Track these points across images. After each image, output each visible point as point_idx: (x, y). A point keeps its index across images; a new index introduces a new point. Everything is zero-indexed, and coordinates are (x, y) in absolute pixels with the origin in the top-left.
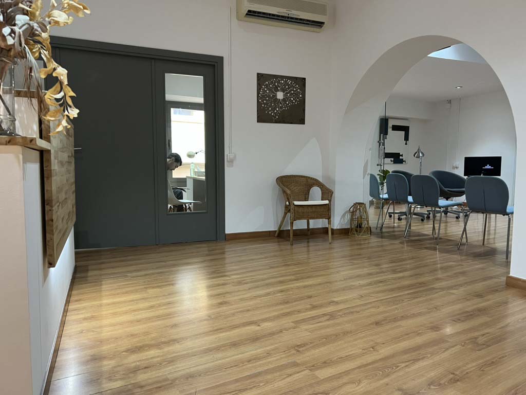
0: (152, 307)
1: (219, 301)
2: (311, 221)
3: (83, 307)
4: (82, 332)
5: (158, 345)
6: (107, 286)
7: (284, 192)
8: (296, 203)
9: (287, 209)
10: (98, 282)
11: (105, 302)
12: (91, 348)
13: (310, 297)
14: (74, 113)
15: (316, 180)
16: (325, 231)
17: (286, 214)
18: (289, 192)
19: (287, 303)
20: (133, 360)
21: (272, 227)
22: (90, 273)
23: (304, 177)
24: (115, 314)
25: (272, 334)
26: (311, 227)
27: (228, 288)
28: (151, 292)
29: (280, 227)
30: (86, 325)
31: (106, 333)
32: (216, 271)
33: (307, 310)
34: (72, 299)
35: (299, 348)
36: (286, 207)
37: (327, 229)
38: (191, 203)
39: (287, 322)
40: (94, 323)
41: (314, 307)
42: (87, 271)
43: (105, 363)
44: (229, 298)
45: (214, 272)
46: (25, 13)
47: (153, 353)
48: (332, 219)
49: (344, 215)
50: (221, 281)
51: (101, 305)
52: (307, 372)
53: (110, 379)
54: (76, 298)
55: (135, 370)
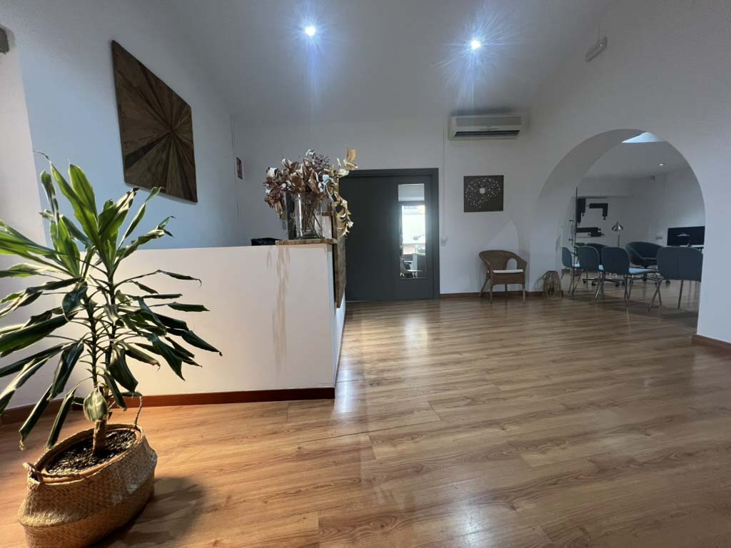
0: (391, 337)
1: (435, 337)
2: (508, 285)
3: (352, 335)
4: (352, 348)
5: (395, 360)
6: (364, 323)
7: (486, 263)
8: (495, 271)
9: (488, 276)
10: (358, 321)
11: (363, 332)
12: (357, 356)
13: (502, 340)
14: (351, 224)
15: (513, 254)
16: (520, 293)
17: (487, 280)
18: (489, 263)
19: (484, 342)
20: (381, 365)
21: (476, 289)
22: (354, 316)
23: (503, 251)
24: (369, 340)
25: (470, 361)
26: (509, 289)
27: (441, 330)
28: (390, 329)
29: (482, 290)
30: (354, 344)
31: (365, 350)
32: (433, 318)
33: (498, 348)
34: (346, 329)
35: (488, 371)
36: (487, 274)
37: (522, 292)
38: (415, 272)
39: (481, 354)
40: (358, 344)
41: (504, 347)
42: (352, 314)
43: (366, 365)
44: (442, 337)
45: (431, 319)
46: (327, 173)
47: (392, 363)
48: (526, 284)
49: (538, 281)
50: (436, 325)
51: (361, 334)
52: (493, 386)
53: (369, 373)
54: (348, 329)
55: (383, 371)
